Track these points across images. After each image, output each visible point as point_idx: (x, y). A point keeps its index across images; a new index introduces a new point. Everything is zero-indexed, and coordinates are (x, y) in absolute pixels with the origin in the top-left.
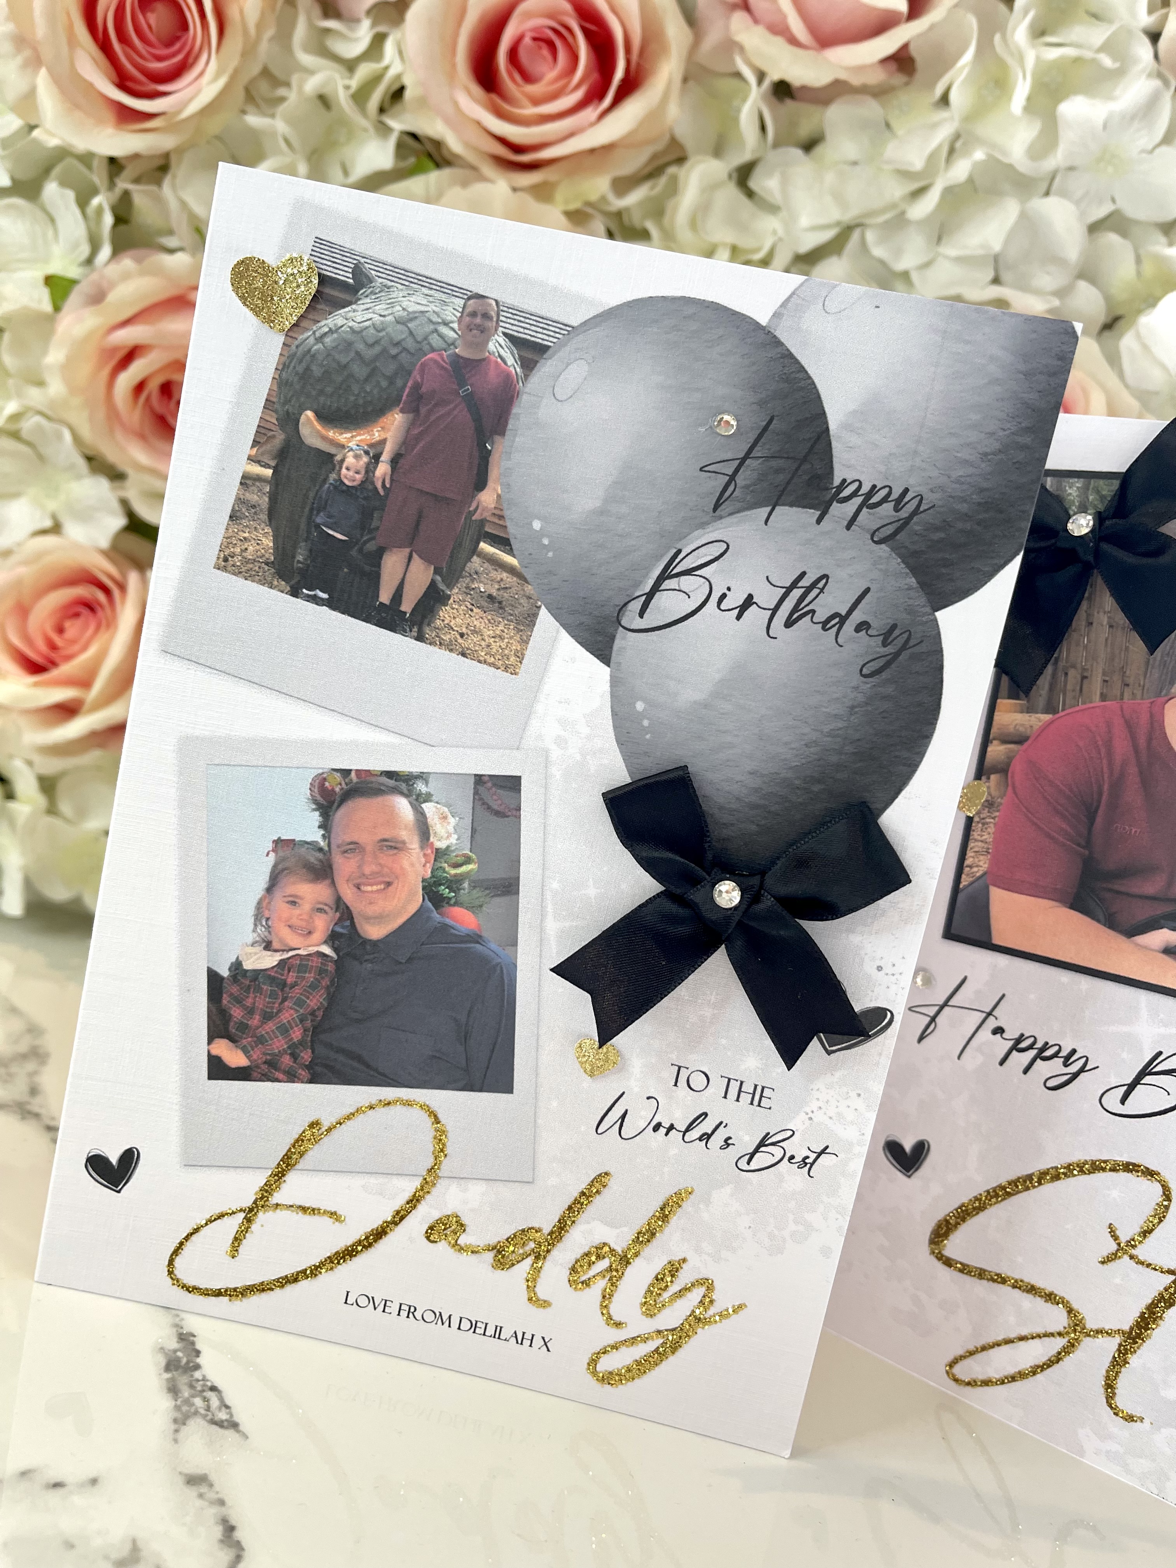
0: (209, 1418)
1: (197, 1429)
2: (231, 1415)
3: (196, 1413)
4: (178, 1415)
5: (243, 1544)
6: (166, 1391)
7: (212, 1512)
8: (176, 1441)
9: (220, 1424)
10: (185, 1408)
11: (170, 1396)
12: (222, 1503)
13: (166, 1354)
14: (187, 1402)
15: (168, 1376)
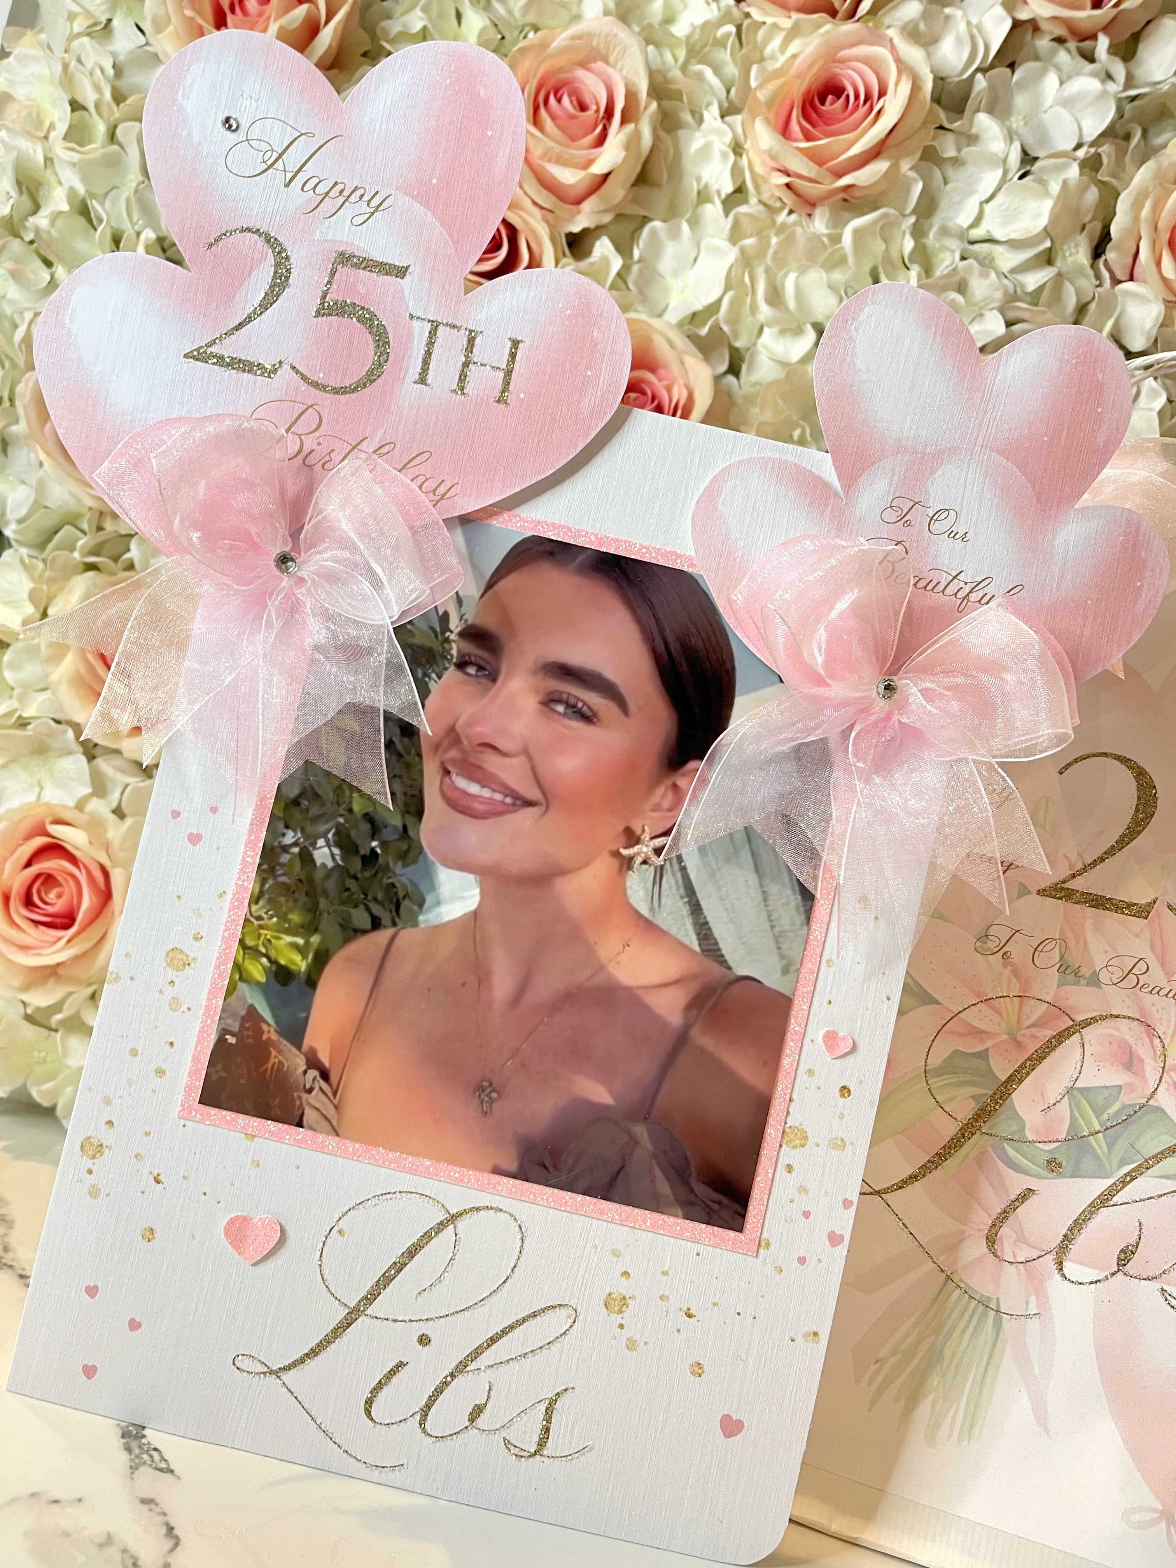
0: (154, 1465)
1: (145, 1474)
2: (168, 1465)
3: (145, 1463)
4: (132, 1464)
5: (181, 1537)
6: (123, 1449)
7: (161, 1518)
8: (132, 1479)
9: (162, 1470)
10: (137, 1461)
11: (127, 1453)
12: (165, 1514)
13: (122, 1428)
14: (138, 1456)
15: (124, 1441)
